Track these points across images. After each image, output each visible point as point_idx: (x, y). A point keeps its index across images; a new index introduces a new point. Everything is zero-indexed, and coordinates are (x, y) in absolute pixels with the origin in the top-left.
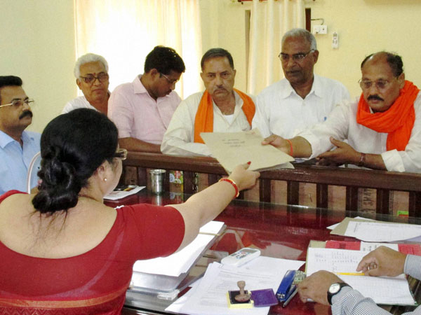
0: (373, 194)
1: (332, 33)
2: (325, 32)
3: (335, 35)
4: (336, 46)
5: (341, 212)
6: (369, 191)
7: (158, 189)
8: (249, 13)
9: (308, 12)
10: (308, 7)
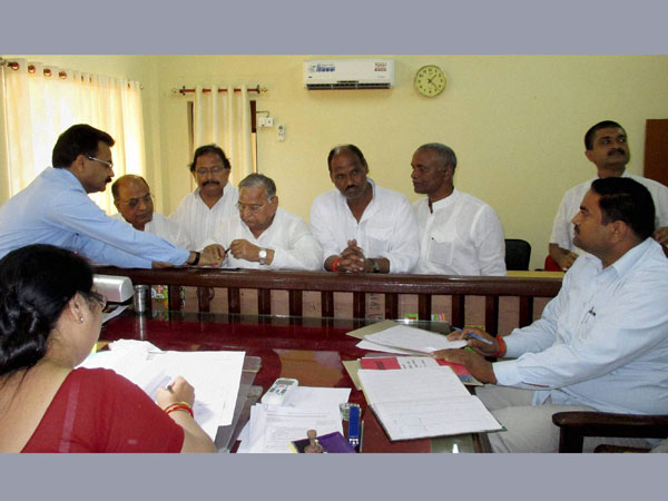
0: (381, 299)
1: (277, 126)
2: (271, 125)
3: (281, 128)
4: (282, 138)
5: (346, 321)
6: (376, 296)
7: (141, 309)
8: (191, 105)
9: (253, 104)
10: (252, 99)
